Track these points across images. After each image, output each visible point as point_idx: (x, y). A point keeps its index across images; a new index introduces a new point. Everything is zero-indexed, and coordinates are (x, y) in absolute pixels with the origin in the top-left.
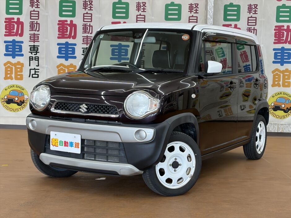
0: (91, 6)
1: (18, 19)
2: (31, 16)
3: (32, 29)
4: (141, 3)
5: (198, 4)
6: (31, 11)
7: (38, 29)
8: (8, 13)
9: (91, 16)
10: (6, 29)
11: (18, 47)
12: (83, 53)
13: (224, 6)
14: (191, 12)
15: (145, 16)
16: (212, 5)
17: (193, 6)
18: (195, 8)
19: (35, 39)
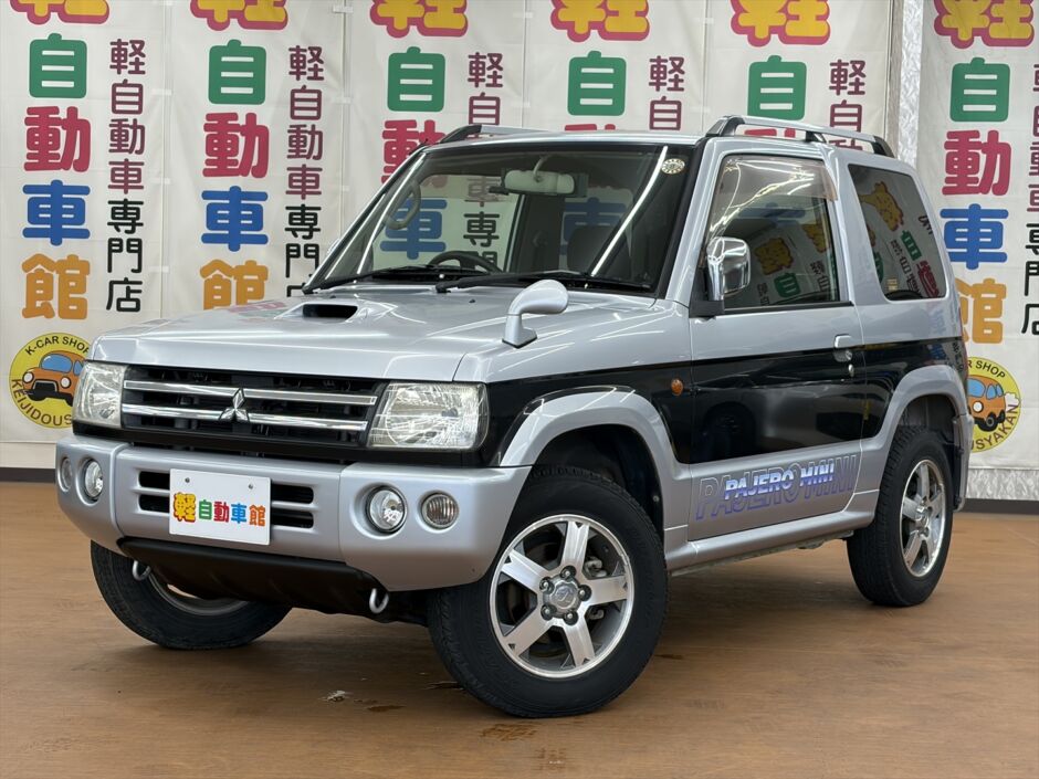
0: (495, 72)
1: (251, 117)
2: (293, 108)
3: (298, 151)
4: (666, 61)
5: (863, 64)
6: (293, 92)
7: (315, 153)
8: (215, 97)
9: (497, 108)
10: (209, 151)
11: (250, 213)
12: (469, 231)
13: (954, 68)
14: (838, 89)
15: (679, 103)
16: (915, 64)
17: (846, 71)
18: (851, 76)
19: (308, 184)
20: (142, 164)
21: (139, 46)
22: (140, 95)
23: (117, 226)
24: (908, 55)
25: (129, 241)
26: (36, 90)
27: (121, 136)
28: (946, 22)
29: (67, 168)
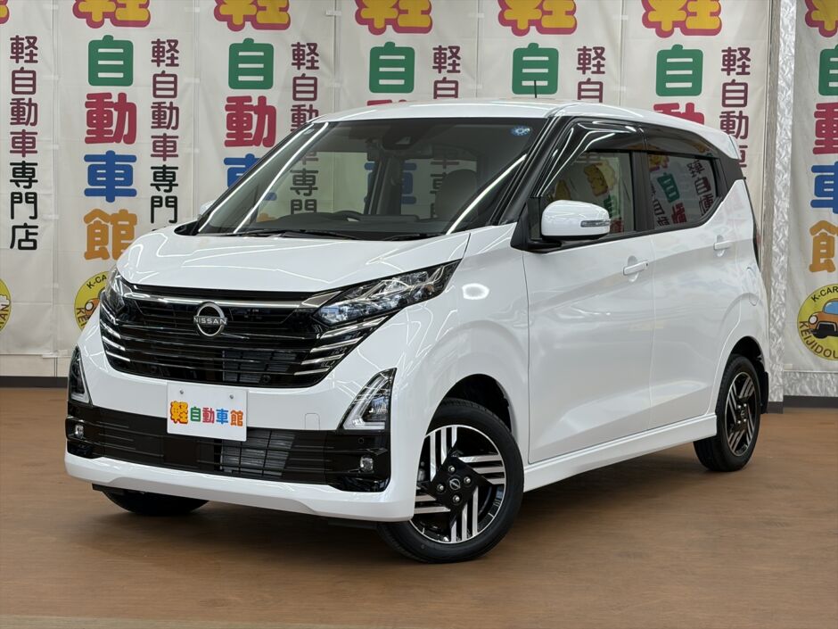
0: (454, 61)
1: (262, 100)
2: (295, 92)
4: (590, 50)
5: (748, 50)
6: (295, 79)
8: (234, 83)
9: (456, 89)
10: (229, 127)
12: (435, 188)
13: (822, 53)
14: (729, 71)
15: (601, 84)
16: (790, 51)
17: (734, 56)
18: (739, 60)
20: (177, 137)
21: (174, 44)
22: (175, 83)
23: (157, 187)
24: (785, 43)
25: (167, 198)
26: (94, 80)
27: (162, 115)
28: (815, 16)
29: (119, 141)
